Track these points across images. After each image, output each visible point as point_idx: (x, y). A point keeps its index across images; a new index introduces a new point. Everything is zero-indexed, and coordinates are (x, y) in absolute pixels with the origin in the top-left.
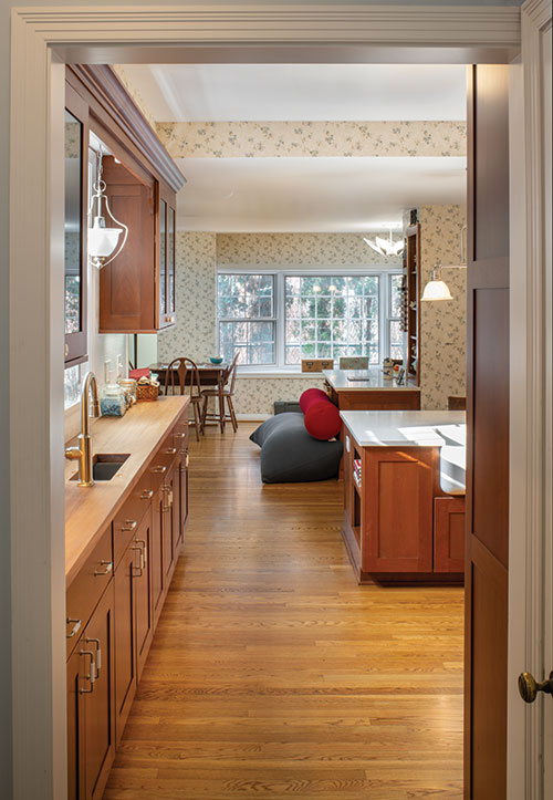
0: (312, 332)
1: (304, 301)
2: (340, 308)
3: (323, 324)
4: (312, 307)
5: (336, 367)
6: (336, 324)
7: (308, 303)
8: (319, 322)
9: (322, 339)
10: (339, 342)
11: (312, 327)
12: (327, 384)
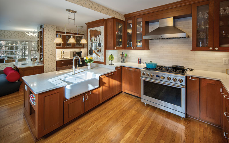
0: (9, 54)
1: (6, 47)
2: (17, 48)
3: (12, 52)
4: (9, 48)
5: (16, 61)
6: (16, 51)
7: (7, 48)
8: (11, 51)
9: (12, 55)
10: (16, 55)
11: (9, 52)
12: (14, 66)
